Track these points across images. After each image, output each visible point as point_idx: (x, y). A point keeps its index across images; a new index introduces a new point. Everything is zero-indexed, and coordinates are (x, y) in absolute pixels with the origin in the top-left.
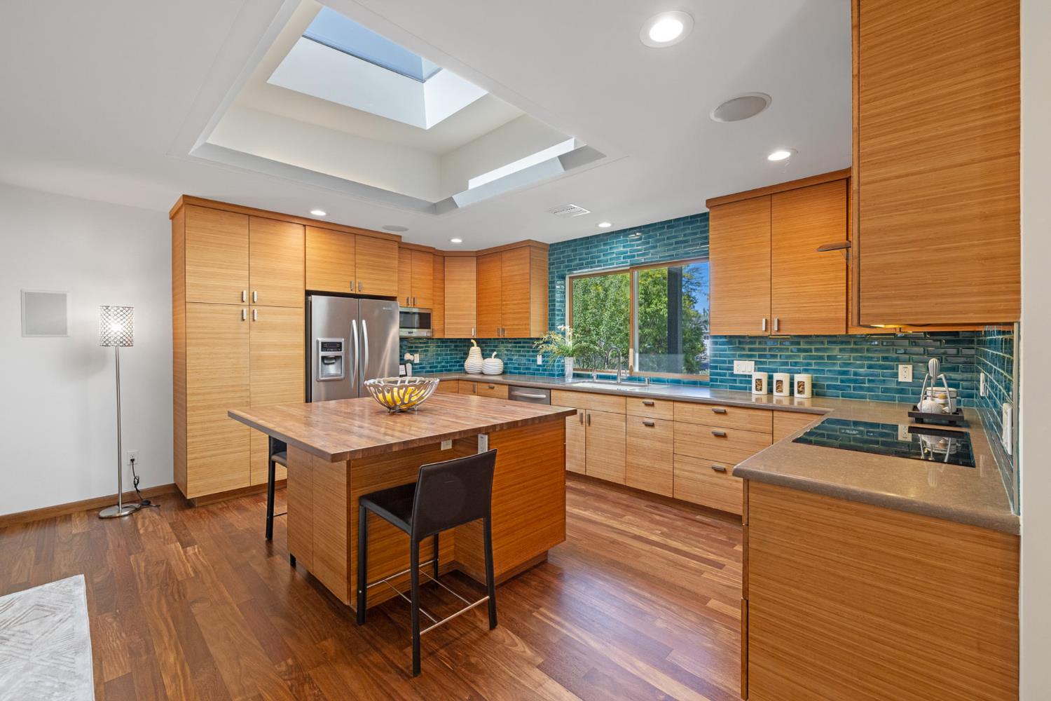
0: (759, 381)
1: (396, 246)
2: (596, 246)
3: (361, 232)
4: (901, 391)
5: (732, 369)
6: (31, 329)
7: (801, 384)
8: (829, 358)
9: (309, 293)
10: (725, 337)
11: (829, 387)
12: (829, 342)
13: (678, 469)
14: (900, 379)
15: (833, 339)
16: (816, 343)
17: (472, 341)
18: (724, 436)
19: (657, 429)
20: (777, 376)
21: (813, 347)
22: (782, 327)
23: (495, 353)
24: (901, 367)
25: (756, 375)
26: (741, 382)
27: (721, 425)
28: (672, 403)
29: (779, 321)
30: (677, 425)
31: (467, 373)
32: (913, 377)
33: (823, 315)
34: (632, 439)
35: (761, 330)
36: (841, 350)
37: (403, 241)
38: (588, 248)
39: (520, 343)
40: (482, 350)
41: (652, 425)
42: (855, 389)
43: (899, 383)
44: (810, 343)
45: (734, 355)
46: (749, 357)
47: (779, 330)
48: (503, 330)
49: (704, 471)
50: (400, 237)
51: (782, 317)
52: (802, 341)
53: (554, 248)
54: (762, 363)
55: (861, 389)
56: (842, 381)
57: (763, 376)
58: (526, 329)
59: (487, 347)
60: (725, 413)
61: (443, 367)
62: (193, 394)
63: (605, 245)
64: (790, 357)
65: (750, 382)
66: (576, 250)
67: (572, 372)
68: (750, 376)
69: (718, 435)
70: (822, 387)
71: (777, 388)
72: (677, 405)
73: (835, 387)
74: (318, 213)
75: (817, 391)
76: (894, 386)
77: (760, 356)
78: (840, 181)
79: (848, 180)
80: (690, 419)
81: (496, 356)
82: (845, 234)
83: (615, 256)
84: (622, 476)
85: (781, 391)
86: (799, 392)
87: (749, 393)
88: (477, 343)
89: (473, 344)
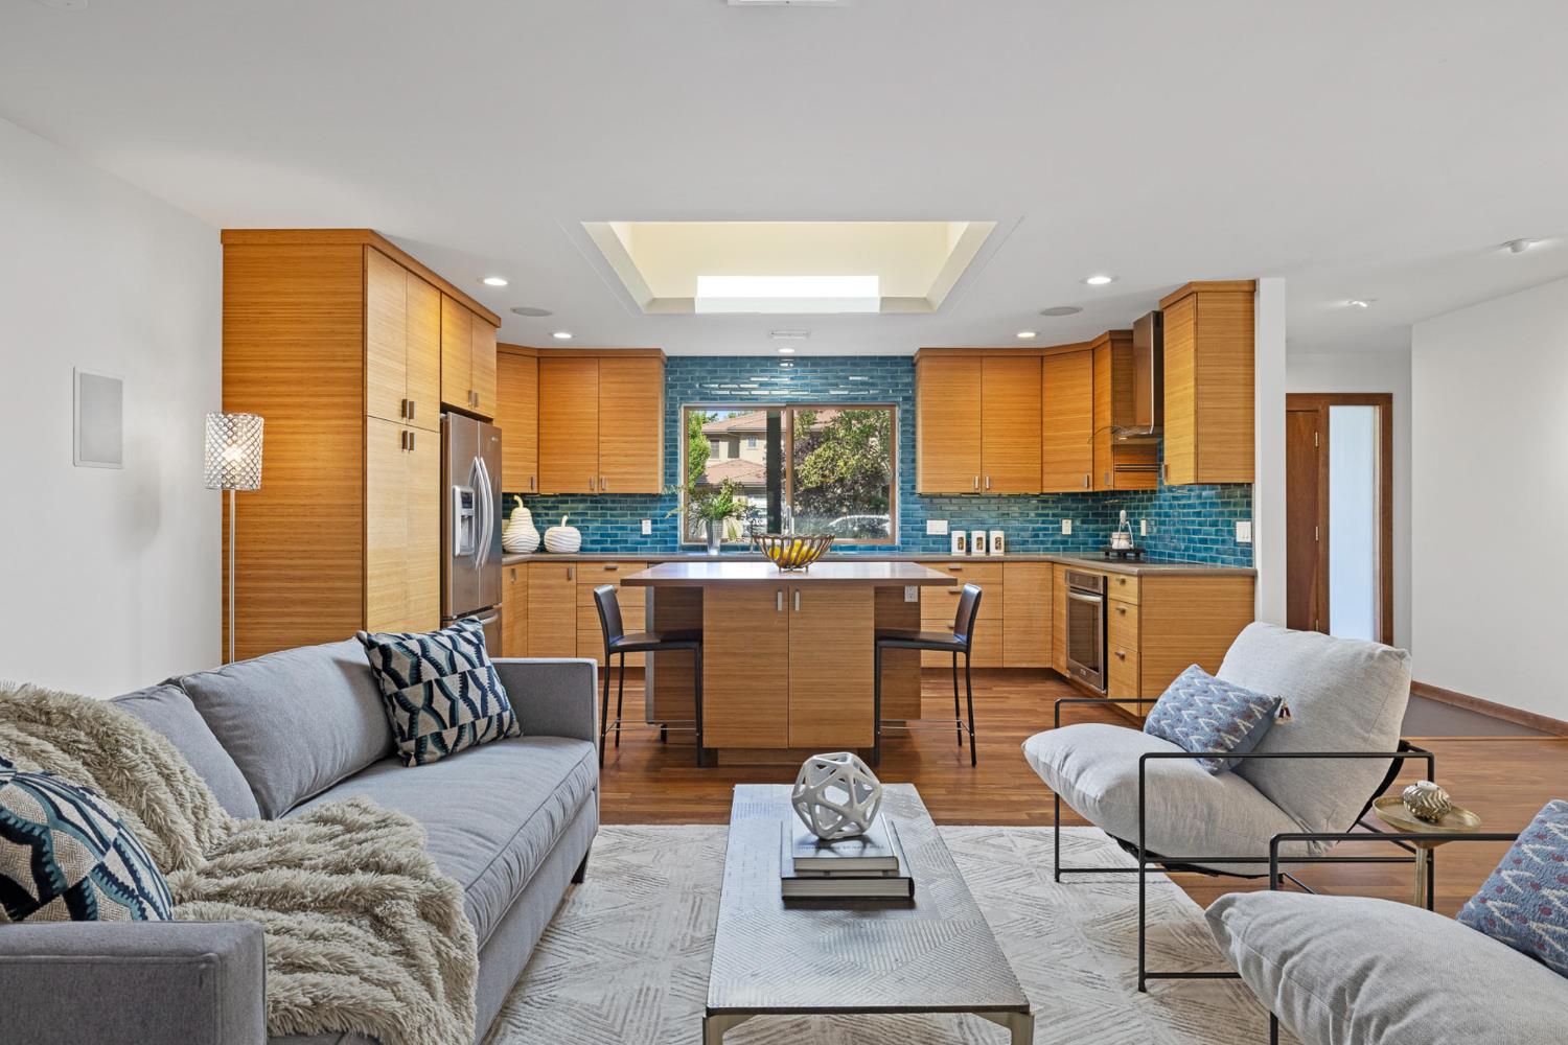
4: (1064, 542)
5: (925, 529)
6: (85, 455)
9: (443, 407)
17: (517, 498)
20: (975, 534)
22: (994, 486)
23: (565, 518)
32: (1073, 530)
38: (735, 371)
45: (927, 515)
48: (600, 481)
51: (992, 477)
54: (957, 522)
57: (962, 535)
59: (545, 508)
66: (716, 371)
68: (949, 536)
71: (977, 545)
76: (1059, 538)
81: (569, 522)
85: (979, 547)
87: (950, 550)
88: (526, 504)
89: (516, 504)
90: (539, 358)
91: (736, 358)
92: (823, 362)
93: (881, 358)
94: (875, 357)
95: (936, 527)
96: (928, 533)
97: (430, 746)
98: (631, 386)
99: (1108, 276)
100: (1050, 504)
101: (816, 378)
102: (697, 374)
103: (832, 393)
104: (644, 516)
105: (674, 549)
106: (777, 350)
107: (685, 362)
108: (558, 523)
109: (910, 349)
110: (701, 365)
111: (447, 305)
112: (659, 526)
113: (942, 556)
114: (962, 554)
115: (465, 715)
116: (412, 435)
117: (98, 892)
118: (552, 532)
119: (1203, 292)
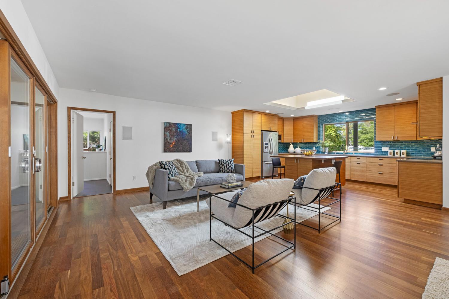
0: (391, 152)
1: (277, 117)
2: (335, 116)
3: (271, 115)
5: (381, 150)
6: (213, 140)
7: (403, 153)
8: (411, 146)
9: (262, 131)
10: (379, 141)
11: (411, 153)
12: (411, 142)
13: (368, 174)
14: (432, 151)
15: (413, 142)
16: (407, 142)
18: (382, 165)
19: (361, 165)
20: (396, 151)
21: (407, 143)
22: (398, 138)
23: (299, 147)
24: (432, 148)
25: (389, 151)
26: (384, 153)
27: (381, 162)
28: (366, 158)
29: (397, 137)
30: (367, 163)
31: (289, 153)
33: (410, 135)
34: (353, 167)
35: (392, 139)
36: (415, 144)
37: (279, 116)
38: (332, 117)
39: (307, 144)
40: (293, 146)
41: (359, 164)
42: (419, 154)
43: (431, 152)
44: (406, 143)
45: (382, 146)
46: (387, 146)
47: (397, 139)
48: (304, 140)
49: (376, 174)
50: (278, 115)
51: (398, 136)
52: (403, 142)
53: (320, 117)
54: (391, 148)
55: (421, 154)
56: (415, 152)
57: (392, 151)
58: (312, 140)
59: (295, 145)
60: (382, 159)
61: (280, 151)
62: (245, 154)
63: (338, 116)
64: (400, 146)
65: (388, 153)
66: (328, 117)
67: (327, 152)
68: (388, 151)
69: (380, 165)
70: (409, 153)
71: (396, 154)
72: (367, 158)
73: (413, 153)
74: (267, 111)
75: (408, 154)
76: (430, 153)
77: (390, 146)
78: (416, 103)
79: (417, 103)
80: (371, 161)
82: (416, 116)
83: (342, 119)
84: (350, 177)
85: (397, 155)
86: (403, 155)
87: (388, 155)
88: (292, 144)
89: (291, 144)
90: (293, 119)
91: (332, 114)
92: (353, 112)
93: (369, 109)
94: (367, 109)
95: (385, 149)
96: (383, 150)
97: (221, 171)
98: (309, 122)
99: (386, 87)
100: (426, 143)
101: (351, 116)
102: (324, 118)
103: (356, 119)
104: (314, 146)
105: (320, 153)
106: (338, 111)
107: (322, 116)
108: (297, 148)
109: (373, 107)
110: (325, 116)
111: (262, 116)
112: (317, 148)
113: (386, 156)
114: (392, 155)
115: (226, 169)
116: (253, 135)
117: (167, 169)
118: (296, 149)
119: (421, 84)
